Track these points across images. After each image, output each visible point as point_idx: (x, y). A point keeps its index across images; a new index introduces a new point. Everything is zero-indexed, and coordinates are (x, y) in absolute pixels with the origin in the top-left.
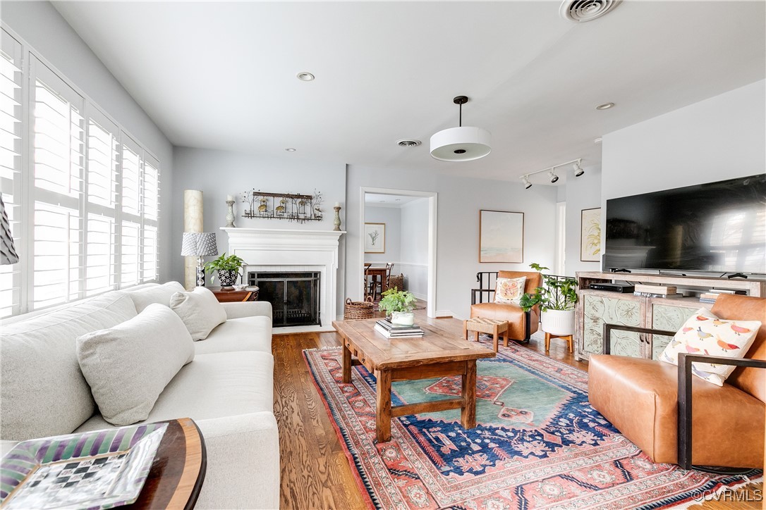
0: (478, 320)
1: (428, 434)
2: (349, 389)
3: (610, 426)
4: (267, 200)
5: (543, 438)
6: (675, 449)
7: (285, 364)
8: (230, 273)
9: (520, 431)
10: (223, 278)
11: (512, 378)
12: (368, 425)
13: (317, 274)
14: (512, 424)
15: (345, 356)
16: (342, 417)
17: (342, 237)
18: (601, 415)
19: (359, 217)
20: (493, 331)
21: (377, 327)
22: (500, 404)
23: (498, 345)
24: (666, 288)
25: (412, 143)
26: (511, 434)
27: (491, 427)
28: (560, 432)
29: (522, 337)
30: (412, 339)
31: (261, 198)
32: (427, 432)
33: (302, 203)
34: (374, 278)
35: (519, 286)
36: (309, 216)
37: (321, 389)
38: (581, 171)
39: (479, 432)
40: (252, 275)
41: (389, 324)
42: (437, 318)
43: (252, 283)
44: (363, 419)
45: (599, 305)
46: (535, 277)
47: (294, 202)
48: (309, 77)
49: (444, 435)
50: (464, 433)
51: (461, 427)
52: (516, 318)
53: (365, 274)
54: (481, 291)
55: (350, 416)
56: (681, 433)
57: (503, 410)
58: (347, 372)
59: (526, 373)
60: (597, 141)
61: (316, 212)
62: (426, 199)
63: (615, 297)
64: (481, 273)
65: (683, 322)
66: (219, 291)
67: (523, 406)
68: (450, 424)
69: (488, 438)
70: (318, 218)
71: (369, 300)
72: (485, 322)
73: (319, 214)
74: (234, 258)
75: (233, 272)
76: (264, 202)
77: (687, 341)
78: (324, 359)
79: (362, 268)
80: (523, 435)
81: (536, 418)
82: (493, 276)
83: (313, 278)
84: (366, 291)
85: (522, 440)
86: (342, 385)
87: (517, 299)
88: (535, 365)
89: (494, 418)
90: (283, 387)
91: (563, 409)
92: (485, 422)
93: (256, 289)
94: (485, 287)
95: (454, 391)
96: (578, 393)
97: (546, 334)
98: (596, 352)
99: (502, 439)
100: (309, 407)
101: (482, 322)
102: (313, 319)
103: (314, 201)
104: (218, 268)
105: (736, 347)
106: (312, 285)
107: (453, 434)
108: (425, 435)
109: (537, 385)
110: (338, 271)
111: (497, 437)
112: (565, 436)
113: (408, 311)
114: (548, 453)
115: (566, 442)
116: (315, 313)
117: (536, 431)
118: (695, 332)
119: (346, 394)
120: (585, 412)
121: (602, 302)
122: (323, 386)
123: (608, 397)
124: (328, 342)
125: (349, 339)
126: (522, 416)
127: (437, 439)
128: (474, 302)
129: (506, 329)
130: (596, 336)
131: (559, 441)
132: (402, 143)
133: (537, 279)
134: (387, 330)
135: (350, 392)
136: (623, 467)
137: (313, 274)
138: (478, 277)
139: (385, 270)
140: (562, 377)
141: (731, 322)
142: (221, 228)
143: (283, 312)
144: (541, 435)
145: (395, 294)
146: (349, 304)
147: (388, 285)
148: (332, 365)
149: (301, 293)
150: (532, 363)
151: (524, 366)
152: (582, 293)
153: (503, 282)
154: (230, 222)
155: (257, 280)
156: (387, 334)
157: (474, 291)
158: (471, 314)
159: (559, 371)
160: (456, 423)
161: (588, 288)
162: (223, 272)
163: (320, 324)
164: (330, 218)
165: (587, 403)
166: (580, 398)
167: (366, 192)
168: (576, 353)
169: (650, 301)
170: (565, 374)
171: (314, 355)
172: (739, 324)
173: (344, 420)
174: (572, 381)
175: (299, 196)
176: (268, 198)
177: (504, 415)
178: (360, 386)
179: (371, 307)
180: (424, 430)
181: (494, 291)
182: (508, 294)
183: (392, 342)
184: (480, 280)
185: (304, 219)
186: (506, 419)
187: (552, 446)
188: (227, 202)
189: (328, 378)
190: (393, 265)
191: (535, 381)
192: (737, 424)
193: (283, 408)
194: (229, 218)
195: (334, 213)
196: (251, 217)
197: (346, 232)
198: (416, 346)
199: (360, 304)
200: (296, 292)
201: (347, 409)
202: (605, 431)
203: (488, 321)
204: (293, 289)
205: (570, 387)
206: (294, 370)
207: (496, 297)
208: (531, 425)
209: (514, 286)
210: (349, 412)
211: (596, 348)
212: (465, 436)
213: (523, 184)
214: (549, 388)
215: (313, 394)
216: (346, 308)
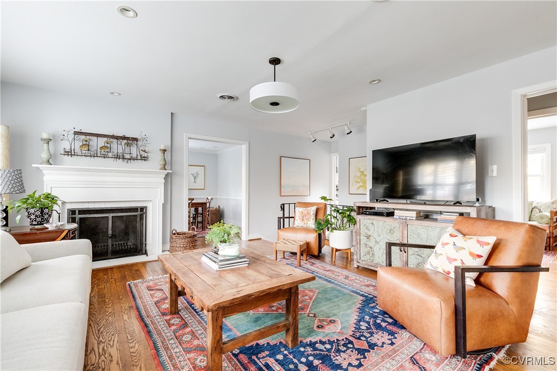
0: (284, 241)
1: (258, 361)
2: (176, 321)
3: (396, 323)
4: (90, 139)
5: (353, 346)
6: (454, 343)
7: (107, 301)
8: (42, 213)
9: (334, 341)
10: (33, 217)
11: (316, 289)
12: (198, 362)
13: (143, 209)
14: (327, 335)
15: (171, 288)
16: (169, 358)
17: (167, 175)
18: (387, 314)
19: (183, 161)
20: (296, 249)
21: (204, 259)
22: (312, 315)
23: (300, 259)
24: (415, 212)
25: (230, 98)
26: (328, 346)
27: (311, 341)
28: (365, 337)
29: (316, 253)
30: (239, 269)
31: (83, 137)
32: (256, 359)
33: (127, 144)
34: (196, 210)
35: (312, 213)
36: (134, 156)
37: (146, 326)
38: (350, 131)
39: (302, 349)
40: (73, 212)
41: (216, 255)
42: (250, 240)
43: (73, 220)
44: (192, 355)
45: (370, 226)
46: (322, 206)
47: (119, 143)
48: (131, 14)
49: (272, 360)
50: (290, 353)
51: (286, 347)
52: (312, 238)
53: (189, 207)
54: (284, 218)
55: (178, 354)
56: (459, 329)
57: (316, 323)
58: (174, 303)
59: (325, 282)
60: (363, 109)
61: (142, 153)
62: (239, 146)
63: (382, 220)
64: (284, 204)
65: (439, 238)
66: (28, 231)
67: (330, 315)
68: (276, 345)
69: (311, 355)
70: (145, 159)
71: (193, 229)
72: (290, 243)
73: (146, 155)
74: (48, 196)
75: (46, 211)
76: (86, 141)
77: (446, 253)
78: (150, 290)
79: (186, 202)
80: (338, 346)
81: (343, 325)
82: (292, 206)
83: (139, 213)
84: (189, 221)
85: (338, 351)
86: (168, 317)
87: (312, 224)
88: (329, 275)
89: (311, 332)
90: (102, 330)
91: (360, 313)
92: (305, 337)
93: (74, 226)
94: (286, 215)
95: (274, 308)
96: (365, 296)
97: (333, 249)
98: (369, 260)
99: (323, 353)
100: (132, 350)
101: (287, 243)
102: (139, 249)
103: (140, 143)
104: (25, 206)
105: (482, 256)
106: (138, 219)
107: (280, 357)
108: (255, 363)
109: (336, 292)
110: (164, 206)
111: (318, 352)
112: (369, 339)
113: (233, 243)
114: (362, 360)
115: (372, 346)
116: (142, 244)
117: (346, 338)
118: (451, 246)
119: (173, 328)
120: (375, 312)
121: (372, 224)
122: (148, 321)
123: (398, 303)
124: (154, 271)
125: (175, 275)
126: (332, 325)
127: (267, 366)
128: (279, 228)
129: (305, 247)
130: (369, 249)
131: (366, 346)
132: (222, 97)
133: (324, 208)
134: (215, 262)
135: (177, 325)
136: (418, 363)
137: (139, 209)
138: (281, 207)
139: (206, 204)
140: (350, 282)
141: (475, 238)
142: (33, 165)
143: (107, 246)
144: (351, 342)
145: (221, 227)
146: (175, 234)
147: (208, 215)
148: (159, 295)
149: (127, 227)
150: (327, 273)
151: (322, 276)
152: (359, 218)
153: (300, 211)
154: (45, 160)
155: (78, 216)
156: (215, 267)
157: (280, 218)
158: (278, 236)
159: (347, 277)
160: (281, 343)
161: (362, 213)
162: (32, 211)
163: (146, 253)
164: (156, 159)
165: (373, 304)
166: (369, 300)
167: (189, 138)
168: (355, 262)
169: (406, 222)
170: (351, 280)
171: (140, 287)
172: (482, 239)
173: (171, 361)
174: (358, 286)
175: (124, 138)
176: (90, 137)
177: (318, 327)
178: (186, 316)
179: (195, 236)
180: (254, 357)
181: (293, 217)
182: (304, 220)
183: (220, 274)
184: (283, 209)
185: (130, 159)
186: (321, 330)
187: (362, 352)
188: (42, 140)
189: (154, 311)
190: (212, 199)
191: (333, 289)
192: (490, 315)
193: (100, 356)
194: (45, 156)
195: (160, 154)
196: (71, 155)
197: (171, 171)
198: (244, 276)
199: (184, 234)
200: (123, 226)
201: (174, 346)
202: (394, 329)
203: (292, 242)
204: (118, 223)
205: (358, 291)
206: (117, 307)
207: (296, 223)
208: (341, 333)
209: (308, 213)
210: (177, 350)
211: (369, 257)
212: (291, 357)
213: (311, 139)
214: (344, 294)
215: (137, 332)
216: (171, 238)
